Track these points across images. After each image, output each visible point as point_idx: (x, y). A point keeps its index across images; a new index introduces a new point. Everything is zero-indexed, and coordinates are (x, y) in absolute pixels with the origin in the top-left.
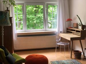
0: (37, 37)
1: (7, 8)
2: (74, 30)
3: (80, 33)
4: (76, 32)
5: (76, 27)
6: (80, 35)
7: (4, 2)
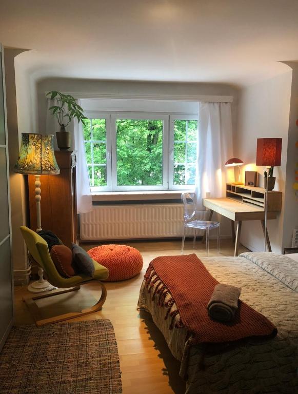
0: (145, 205)
1: (63, 127)
2: (248, 192)
3: (263, 200)
4: (253, 197)
5: (254, 181)
6: (263, 205)
7: (54, 111)
